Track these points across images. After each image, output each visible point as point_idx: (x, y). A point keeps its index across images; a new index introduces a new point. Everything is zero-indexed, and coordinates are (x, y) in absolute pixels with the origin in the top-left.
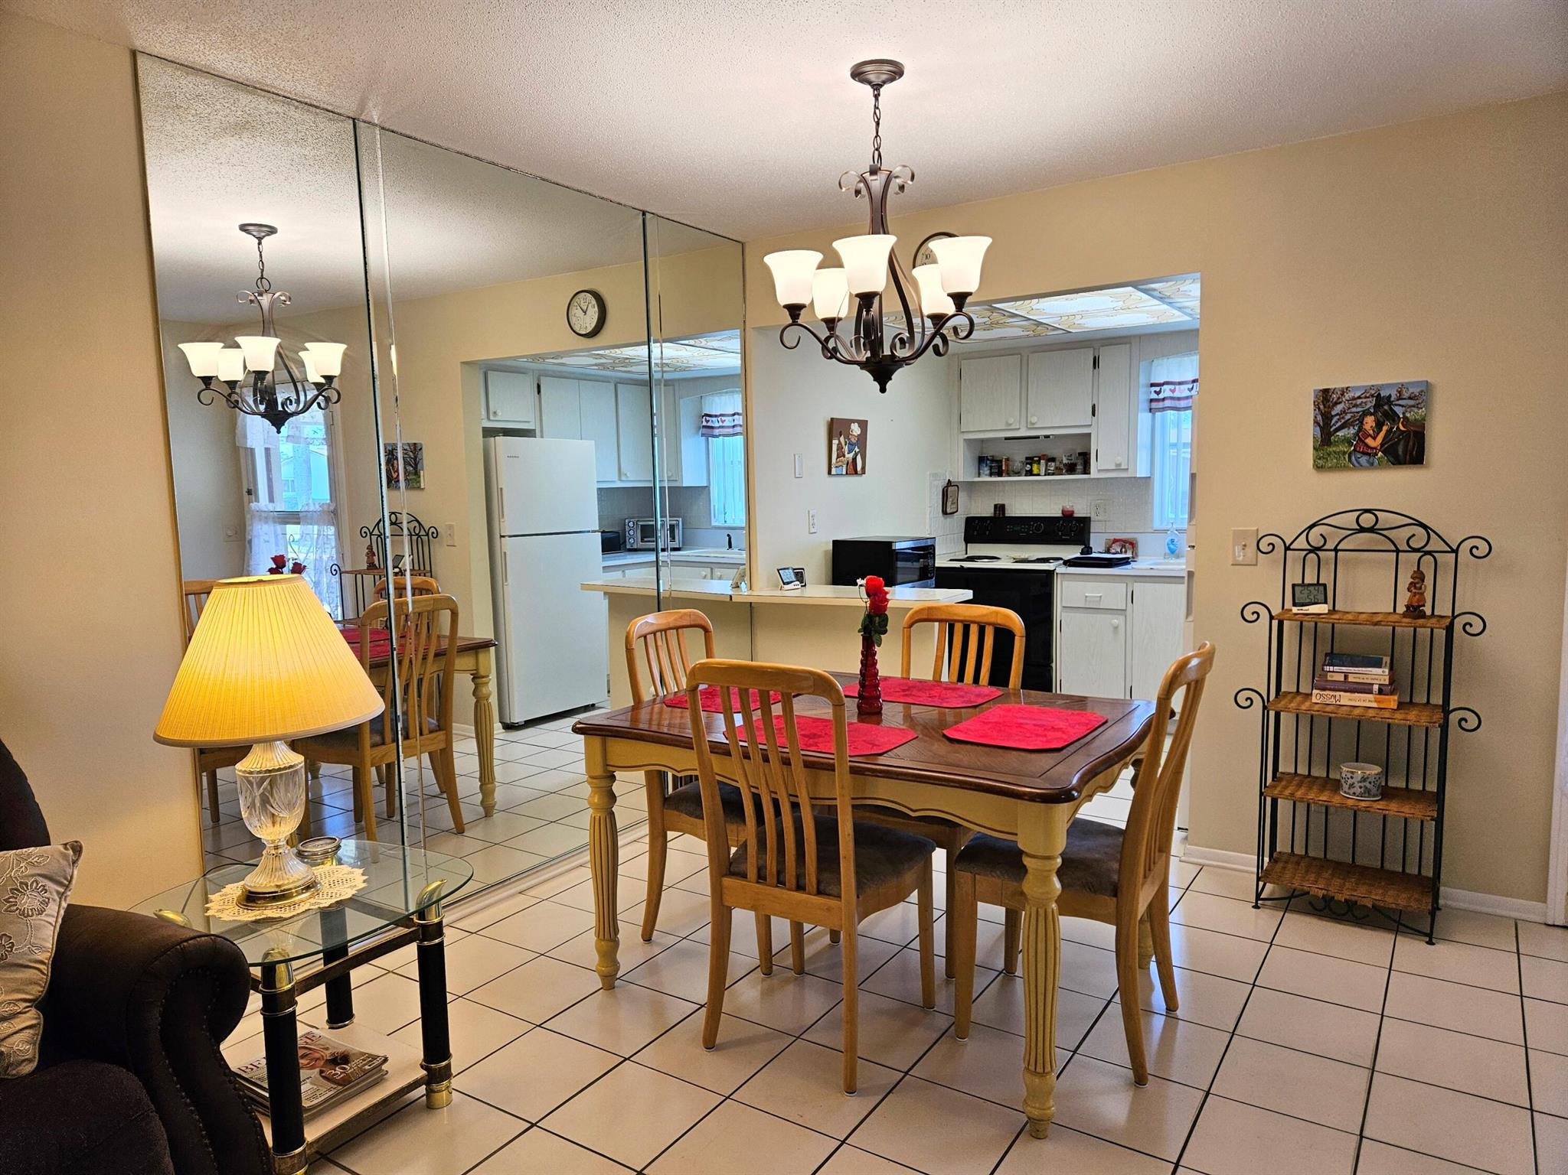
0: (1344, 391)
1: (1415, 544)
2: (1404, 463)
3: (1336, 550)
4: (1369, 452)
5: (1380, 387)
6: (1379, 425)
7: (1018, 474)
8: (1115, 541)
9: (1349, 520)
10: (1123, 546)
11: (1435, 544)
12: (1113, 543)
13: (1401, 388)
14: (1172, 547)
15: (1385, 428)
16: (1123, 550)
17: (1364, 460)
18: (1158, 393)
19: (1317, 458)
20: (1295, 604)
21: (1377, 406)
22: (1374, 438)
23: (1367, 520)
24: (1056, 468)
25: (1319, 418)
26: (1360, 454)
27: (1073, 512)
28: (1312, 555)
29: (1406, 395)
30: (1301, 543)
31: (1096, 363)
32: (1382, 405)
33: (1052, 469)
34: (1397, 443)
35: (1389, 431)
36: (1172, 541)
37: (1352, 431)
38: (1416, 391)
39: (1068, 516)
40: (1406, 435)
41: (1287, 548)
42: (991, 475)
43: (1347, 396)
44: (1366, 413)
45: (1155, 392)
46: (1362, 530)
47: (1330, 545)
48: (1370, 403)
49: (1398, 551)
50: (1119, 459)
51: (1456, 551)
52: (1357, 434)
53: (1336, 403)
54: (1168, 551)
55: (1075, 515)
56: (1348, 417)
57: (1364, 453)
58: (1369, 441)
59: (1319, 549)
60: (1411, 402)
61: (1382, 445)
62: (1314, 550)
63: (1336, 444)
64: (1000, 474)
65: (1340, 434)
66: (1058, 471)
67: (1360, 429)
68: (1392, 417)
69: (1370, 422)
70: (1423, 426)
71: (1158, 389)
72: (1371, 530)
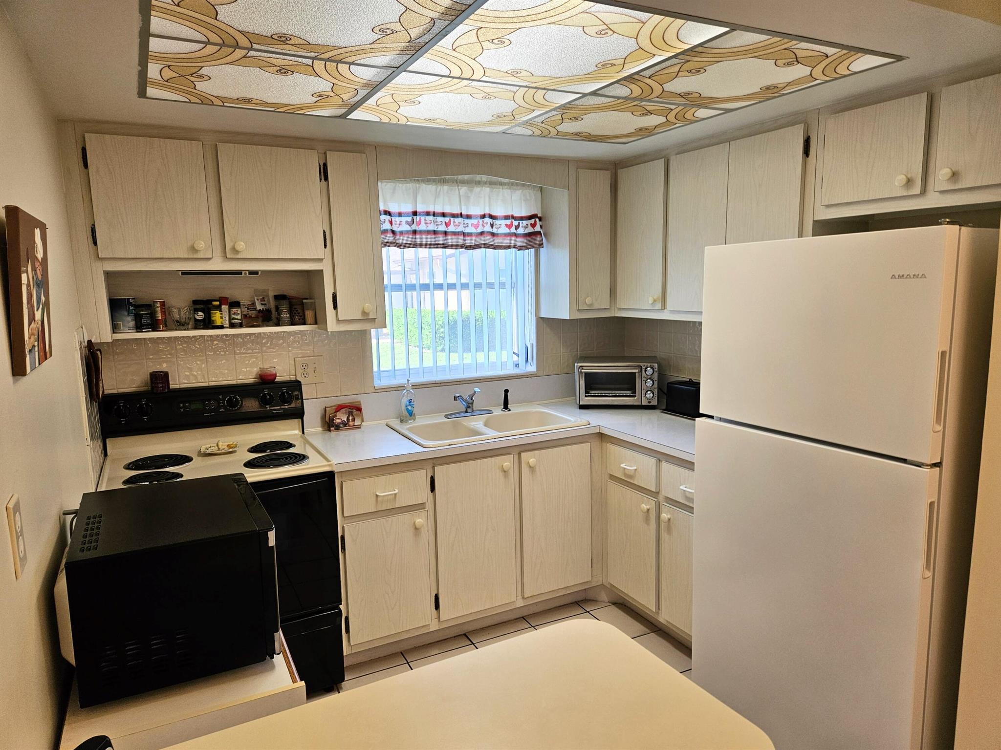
7: (181, 325)
8: (339, 408)
10: (350, 414)
12: (336, 412)
14: (409, 408)
16: (351, 418)
24: (245, 316)
27: (275, 376)
31: (324, 174)
33: (239, 317)
36: (410, 401)
39: (266, 381)
42: (139, 328)
50: (368, 307)
54: (406, 413)
55: (278, 379)
64: (154, 326)
66: (249, 321)
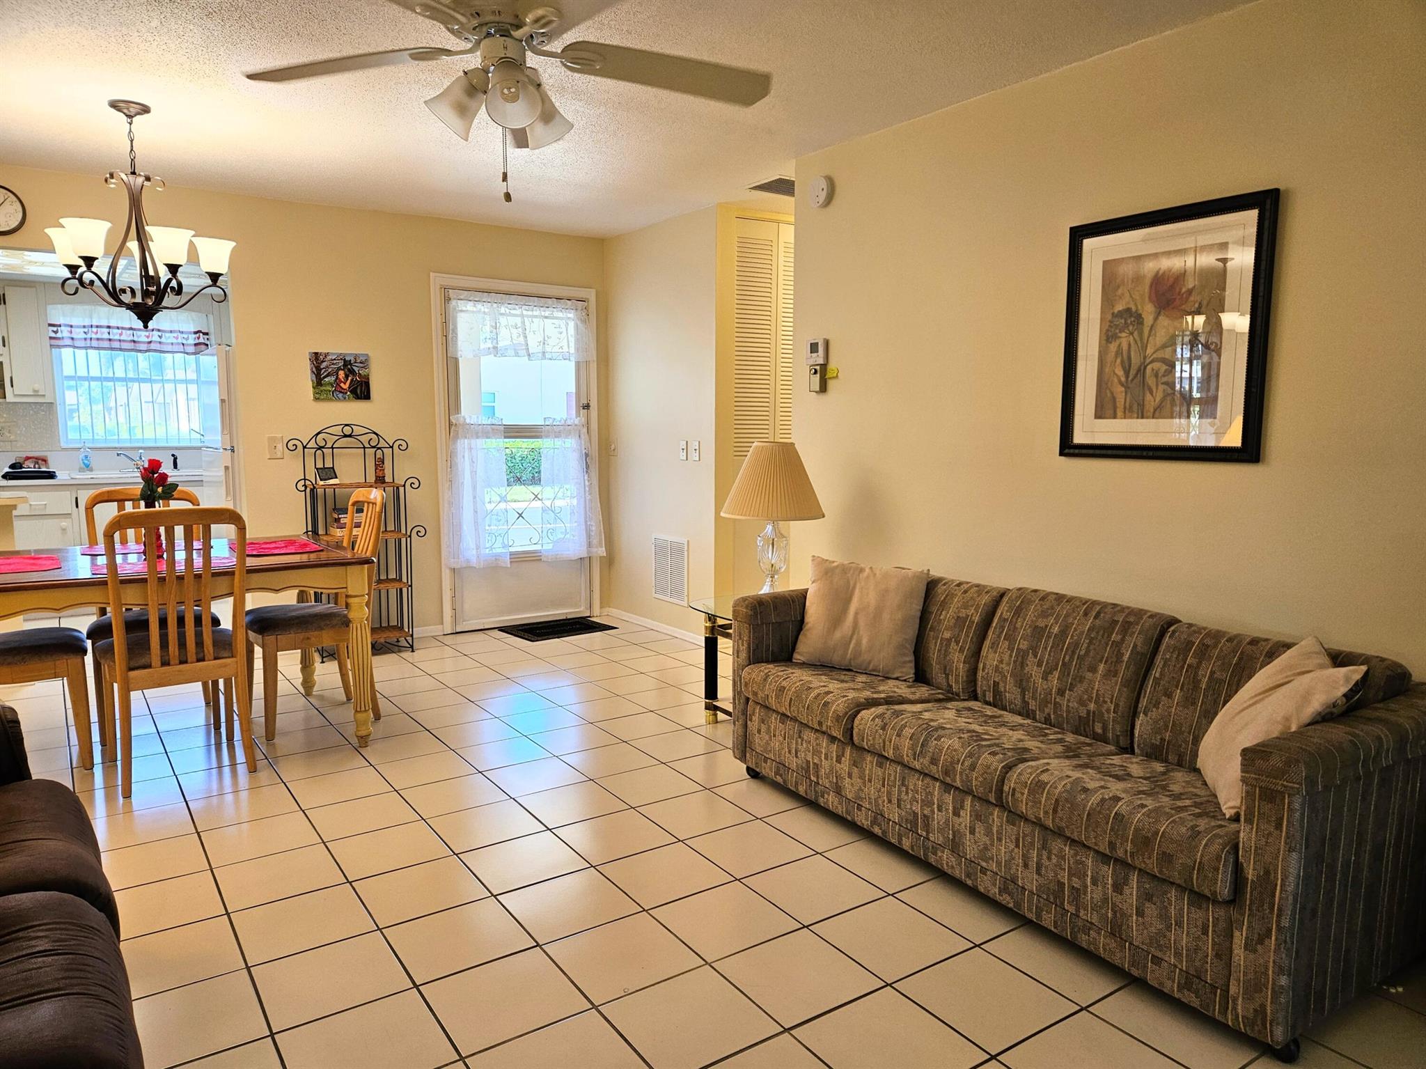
0: (326, 355)
1: (373, 444)
2: (361, 399)
3: (332, 448)
4: (343, 392)
5: (345, 355)
6: (347, 376)
8: (28, 458)
9: (337, 430)
10: (36, 463)
11: (382, 444)
12: (26, 460)
13: (356, 357)
14: (86, 462)
15: (350, 378)
16: (37, 466)
17: (340, 395)
18: (56, 332)
19: (315, 393)
20: (321, 480)
21: (345, 365)
22: (345, 384)
23: (347, 430)
25: (314, 369)
26: (337, 392)
28: (319, 452)
29: (358, 361)
30: (312, 444)
31: (4, 299)
32: (348, 365)
34: (357, 387)
35: (352, 380)
36: (86, 457)
37: (333, 379)
38: (363, 359)
40: (361, 383)
41: (304, 447)
43: (329, 358)
44: (339, 369)
45: (53, 331)
46: (345, 436)
47: (329, 445)
48: (341, 363)
49: (364, 448)
50: (37, 387)
51: (392, 447)
52: (335, 380)
53: (323, 362)
54: (83, 465)
56: (330, 370)
57: (341, 392)
58: (342, 385)
59: (323, 447)
60: (362, 365)
61: (349, 388)
62: (320, 448)
63: (326, 385)
65: (326, 379)
67: (337, 378)
68: (352, 372)
69: (342, 374)
70: (368, 379)
71: (55, 329)
72: (350, 436)
